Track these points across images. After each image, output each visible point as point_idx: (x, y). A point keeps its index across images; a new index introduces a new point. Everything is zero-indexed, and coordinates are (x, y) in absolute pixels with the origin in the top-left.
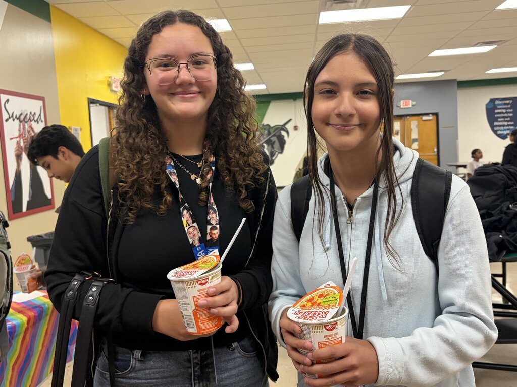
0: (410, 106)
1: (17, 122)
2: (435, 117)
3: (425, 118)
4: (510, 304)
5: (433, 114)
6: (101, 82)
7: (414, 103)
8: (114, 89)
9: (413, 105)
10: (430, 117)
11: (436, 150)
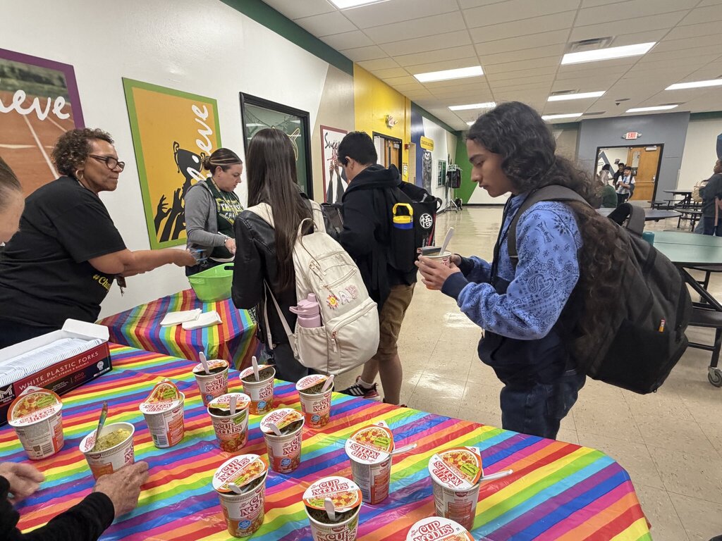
0: (636, 138)
1: (331, 148)
2: (659, 148)
3: (648, 149)
4: (708, 303)
5: (657, 145)
6: (382, 120)
7: (640, 135)
8: (390, 125)
9: (638, 137)
10: (655, 148)
11: (654, 178)
